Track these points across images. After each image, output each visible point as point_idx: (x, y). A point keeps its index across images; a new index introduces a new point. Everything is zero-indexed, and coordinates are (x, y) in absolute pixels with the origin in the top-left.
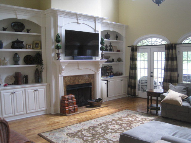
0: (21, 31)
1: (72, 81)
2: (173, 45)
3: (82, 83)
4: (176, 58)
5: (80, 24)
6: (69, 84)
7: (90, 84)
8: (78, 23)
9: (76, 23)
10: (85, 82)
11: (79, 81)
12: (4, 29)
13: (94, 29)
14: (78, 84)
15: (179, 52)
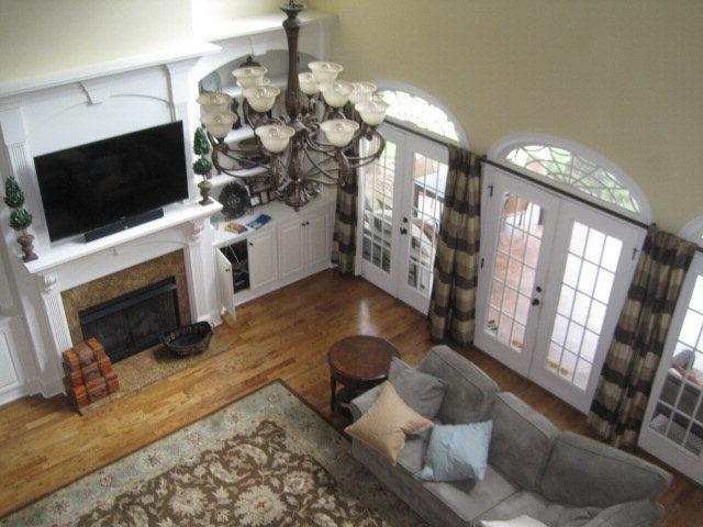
1: (97, 295)
2: (473, 162)
3: (136, 288)
4: (478, 206)
5: (101, 103)
6: (85, 305)
7: (172, 280)
8: (90, 103)
9: (84, 106)
10: (147, 282)
11: (122, 285)
13: (165, 101)
15: (492, 187)
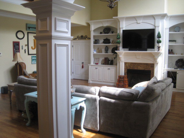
0: (108, 33)
5: (140, 23)
8: (137, 23)
9: (136, 23)
11: (138, 67)
12: (101, 33)
13: (154, 25)
14: (136, 69)
